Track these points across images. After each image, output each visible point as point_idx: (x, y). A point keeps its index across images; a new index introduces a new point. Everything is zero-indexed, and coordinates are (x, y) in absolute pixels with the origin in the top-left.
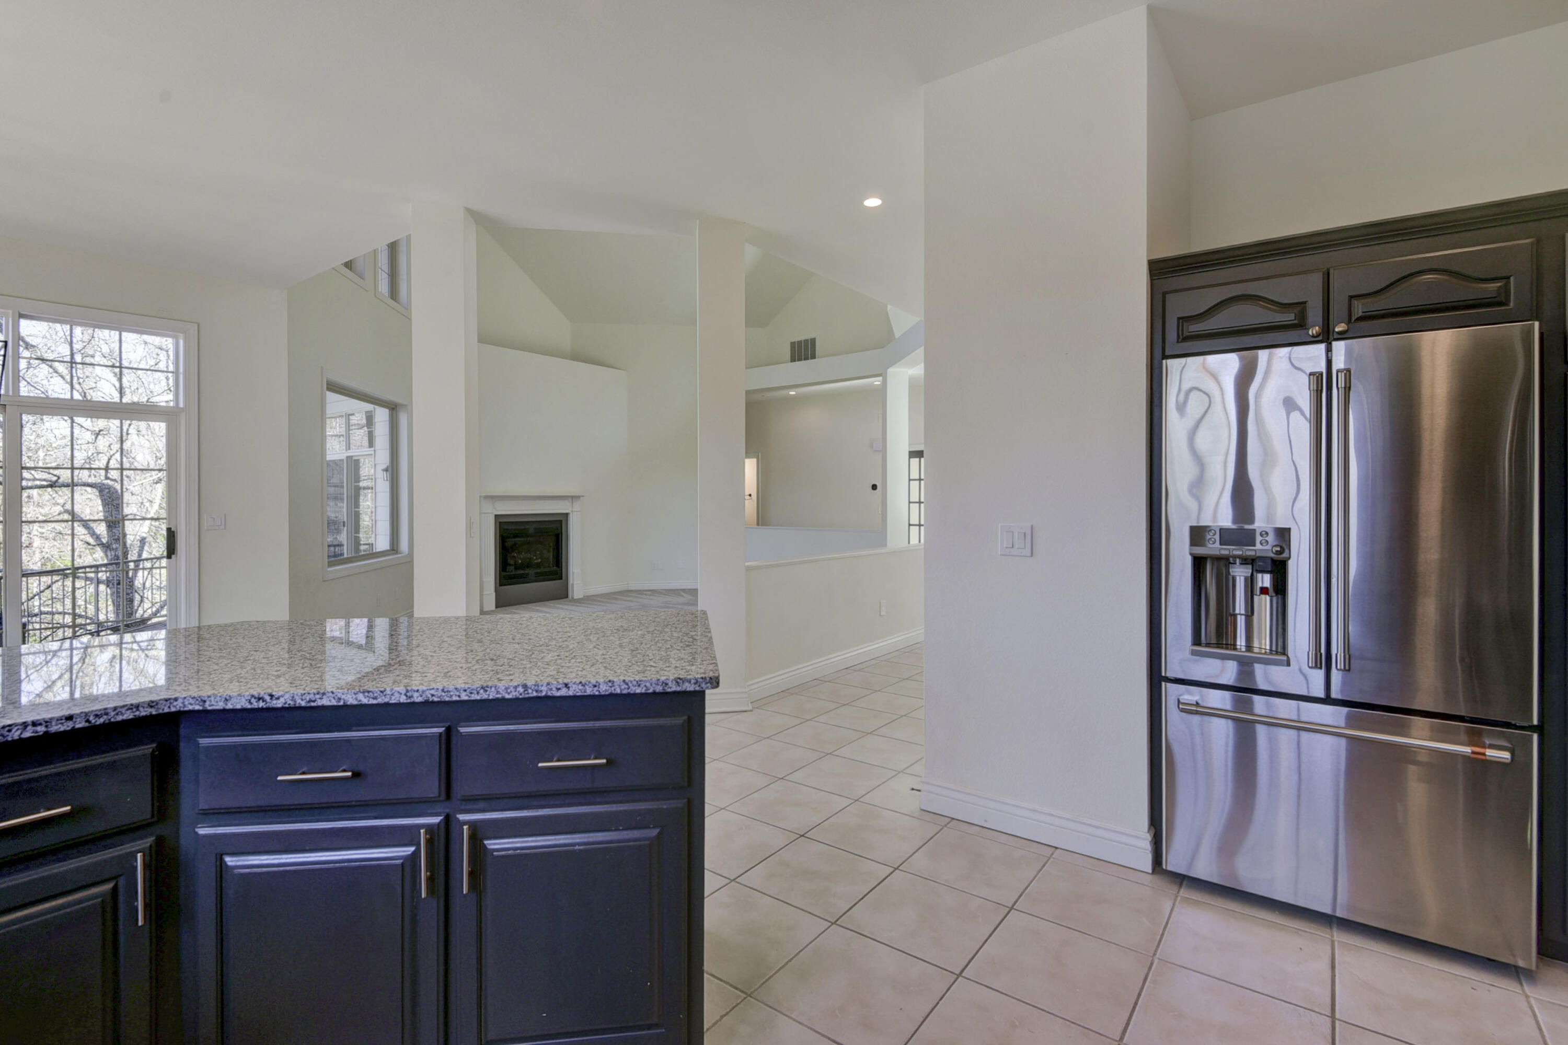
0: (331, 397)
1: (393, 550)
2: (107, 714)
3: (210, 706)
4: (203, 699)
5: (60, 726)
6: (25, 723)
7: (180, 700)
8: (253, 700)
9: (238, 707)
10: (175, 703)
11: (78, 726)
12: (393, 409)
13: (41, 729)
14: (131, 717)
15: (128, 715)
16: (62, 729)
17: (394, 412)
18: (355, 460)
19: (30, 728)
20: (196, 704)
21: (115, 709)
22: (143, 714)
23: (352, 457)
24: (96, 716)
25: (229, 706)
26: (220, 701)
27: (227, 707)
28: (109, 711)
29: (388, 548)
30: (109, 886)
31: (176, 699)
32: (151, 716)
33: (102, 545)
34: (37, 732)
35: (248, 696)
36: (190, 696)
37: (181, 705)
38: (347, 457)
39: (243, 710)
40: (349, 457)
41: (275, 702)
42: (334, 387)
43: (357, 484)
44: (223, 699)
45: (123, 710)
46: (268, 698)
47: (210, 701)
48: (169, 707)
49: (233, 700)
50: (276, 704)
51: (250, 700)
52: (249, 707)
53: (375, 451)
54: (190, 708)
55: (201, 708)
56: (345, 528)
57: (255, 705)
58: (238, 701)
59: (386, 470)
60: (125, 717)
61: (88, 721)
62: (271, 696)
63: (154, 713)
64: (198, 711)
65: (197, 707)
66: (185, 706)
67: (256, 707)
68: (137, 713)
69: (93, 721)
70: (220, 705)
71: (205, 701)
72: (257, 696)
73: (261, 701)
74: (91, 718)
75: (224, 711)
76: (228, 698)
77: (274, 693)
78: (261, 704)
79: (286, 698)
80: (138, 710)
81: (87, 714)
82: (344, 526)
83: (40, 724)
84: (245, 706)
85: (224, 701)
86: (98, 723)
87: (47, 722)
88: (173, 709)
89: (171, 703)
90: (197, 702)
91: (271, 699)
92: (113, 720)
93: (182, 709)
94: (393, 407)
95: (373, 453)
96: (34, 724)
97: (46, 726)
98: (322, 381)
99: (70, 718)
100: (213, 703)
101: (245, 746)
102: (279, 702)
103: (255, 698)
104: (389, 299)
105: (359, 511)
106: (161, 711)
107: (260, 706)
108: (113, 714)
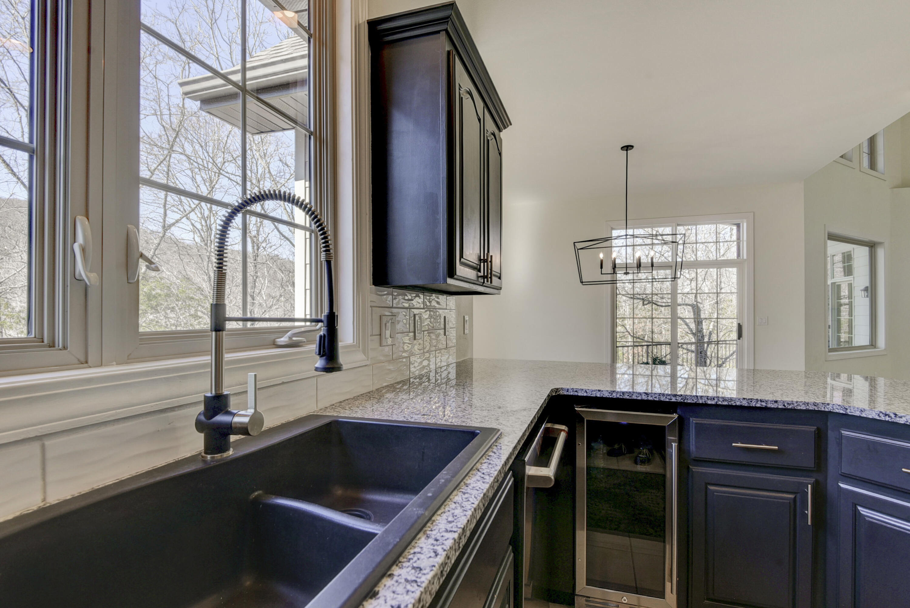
0: (830, 243)
1: (872, 345)
2: (793, 404)
3: (850, 412)
4: (846, 407)
5: (772, 405)
6: (757, 399)
7: (831, 405)
8: (881, 414)
9: (870, 417)
10: (828, 407)
11: (780, 407)
12: (872, 246)
13: (764, 404)
14: (804, 408)
15: (803, 407)
16: (772, 407)
17: (873, 249)
18: (837, 285)
19: (759, 402)
20: (840, 410)
21: (797, 402)
22: (811, 408)
23: (835, 283)
24: (788, 403)
25: (864, 415)
26: (858, 411)
27: (862, 416)
28: (794, 403)
29: (868, 344)
30: (792, 496)
31: (828, 404)
32: (815, 410)
33: (693, 334)
34: (762, 405)
35: (877, 411)
36: (837, 404)
37: (832, 408)
38: (832, 283)
39: (874, 420)
40: (833, 283)
41: (898, 419)
42: (833, 237)
43: (839, 301)
44: (859, 410)
45: (801, 404)
46: (893, 416)
47: (850, 409)
48: (824, 408)
49: (867, 412)
50: (899, 421)
51: (879, 414)
52: (878, 418)
53: (854, 277)
54: (837, 411)
55: (844, 412)
56: (830, 330)
57: (883, 418)
58: (870, 413)
59: (866, 289)
60: (802, 408)
61: (784, 405)
62: (896, 415)
63: (816, 409)
64: (843, 414)
65: (842, 412)
66: (834, 409)
67: (884, 420)
68: (808, 407)
69: (787, 406)
70: (858, 414)
71: (847, 409)
72: (884, 412)
73: (887, 416)
74: (786, 404)
75: (860, 417)
76: (863, 410)
77: (897, 413)
78: (887, 419)
79: (907, 418)
80: (808, 405)
81: (784, 402)
82: (829, 328)
83: (763, 402)
84: (875, 417)
85: (860, 412)
86: (789, 408)
87: (767, 402)
88: (826, 410)
89: (825, 406)
90: (842, 408)
91: (895, 417)
92: (796, 408)
93: (832, 411)
94: (872, 245)
95: (852, 279)
96: (761, 401)
97: (766, 403)
98: (825, 234)
99: (776, 402)
100: (852, 411)
101: (874, 443)
102: (901, 419)
103: (883, 414)
104: (869, 169)
105: (840, 319)
106: (820, 409)
107: (887, 420)
108: (796, 404)
